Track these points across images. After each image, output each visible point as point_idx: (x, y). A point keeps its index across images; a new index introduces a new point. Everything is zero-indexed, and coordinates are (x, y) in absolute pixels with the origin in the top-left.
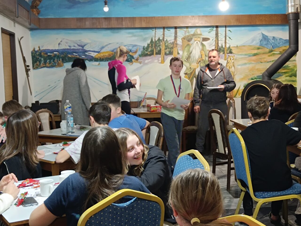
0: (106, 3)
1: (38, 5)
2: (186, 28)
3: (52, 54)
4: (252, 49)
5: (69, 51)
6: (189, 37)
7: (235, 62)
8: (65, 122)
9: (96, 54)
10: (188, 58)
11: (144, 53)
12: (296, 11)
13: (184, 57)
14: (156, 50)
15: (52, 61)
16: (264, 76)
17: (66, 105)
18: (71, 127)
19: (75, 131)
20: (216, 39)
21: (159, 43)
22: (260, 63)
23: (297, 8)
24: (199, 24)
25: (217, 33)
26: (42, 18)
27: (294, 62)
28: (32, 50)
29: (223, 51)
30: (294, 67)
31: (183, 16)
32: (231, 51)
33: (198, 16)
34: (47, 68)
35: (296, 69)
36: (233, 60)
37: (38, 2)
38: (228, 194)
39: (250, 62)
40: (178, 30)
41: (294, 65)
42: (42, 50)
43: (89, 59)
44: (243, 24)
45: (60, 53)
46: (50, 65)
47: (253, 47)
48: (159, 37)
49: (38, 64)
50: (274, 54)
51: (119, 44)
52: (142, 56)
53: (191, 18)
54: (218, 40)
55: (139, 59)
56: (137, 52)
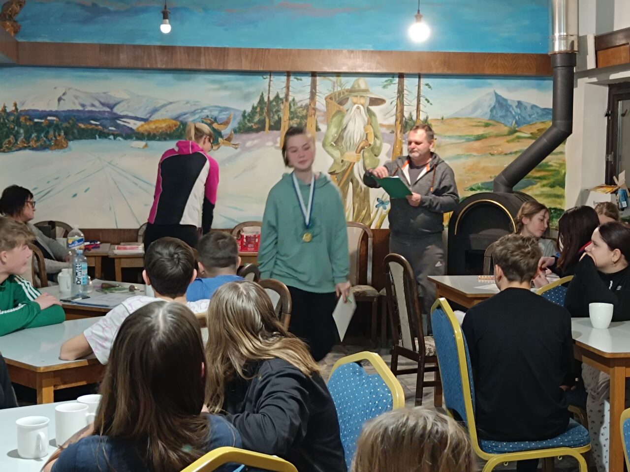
0: (165, 16)
1: (16, 13)
2: (335, 75)
3: (43, 121)
4: (473, 126)
5: (81, 114)
8: (68, 272)
9: (139, 123)
10: (338, 139)
11: (243, 126)
12: (569, 49)
13: (330, 138)
14: (269, 120)
15: (42, 135)
16: (498, 183)
17: (73, 236)
18: (82, 283)
19: (91, 293)
20: (398, 102)
21: (278, 105)
22: (490, 155)
23: (573, 43)
24: (364, 69)
25: (400, 89)
26: (24, 42)
27: (560, 156)
30: (560, 167)
31: (330, 50)
33: (363, 51)
35: (563, 171)
39: (468, 154)
40: (318, 78)
41: (560, 162)
42: (21, 111)
43: (124, 136)
44: (456, 72)
45: (62, 118)
46: (39, 143)
47: (475, 122)
48: (278, 93)
49: (12, 141)
50: (519, 138)
51: (192, 105)
52: (239, 132)
53: (347, 55)
54: (402, 104)
55: (234, 139)
56: (229, 124)
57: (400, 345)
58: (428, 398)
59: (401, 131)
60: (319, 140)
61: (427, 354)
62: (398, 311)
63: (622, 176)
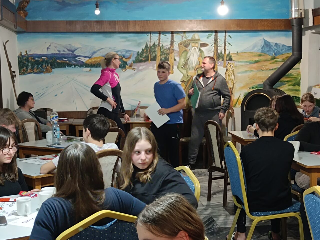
1: (25, 7)
2: (183, 32)
3: (40, 59)
4: (253, 56)
5: (59, 56)
6: (186, 43)
8: (51, 132)
9: (87, 59)
10: (184, 65)
11: (138, 59)
12: (299, 17)
13: (181, 64)
14: (151, 56)
15: (40, 66)
16: (266, 84)
19: (62, 142)
20: (215, 45)
21: (155, 48)
22: (262, 71)
23: (301, 13)
24: (197, 29)
25: (216, 39)
26: (30, 21)
27: (297, 70)
28: (19, 54)
29: (223, 58)
30: (297, 76)
31: (180, 20)
32: (231, 58)
33: (196, 20)
34: (34, 73)
35: (299, 78)
36: (233, 67)
37: (25, 4)
38: (224, 210)
39: (250, 70)
40: (174, 34)
41: (298, 73)
42: (29, 54)
43: (79, 65)
44: (244, 29)
45: (49, 57)
46: (38, 70)
47: (254, 54)
48: (154, 42)
49: (25, 69)
50: (276, 61)
51: (112, 49)
52: (136, 62)
53: (189, 22)
54: (217, 46)
55: (133, 65)
56: (130, 58)
57: (214, 165)
59: (217, 59)
60: (176, 65)
62: (213, 148)
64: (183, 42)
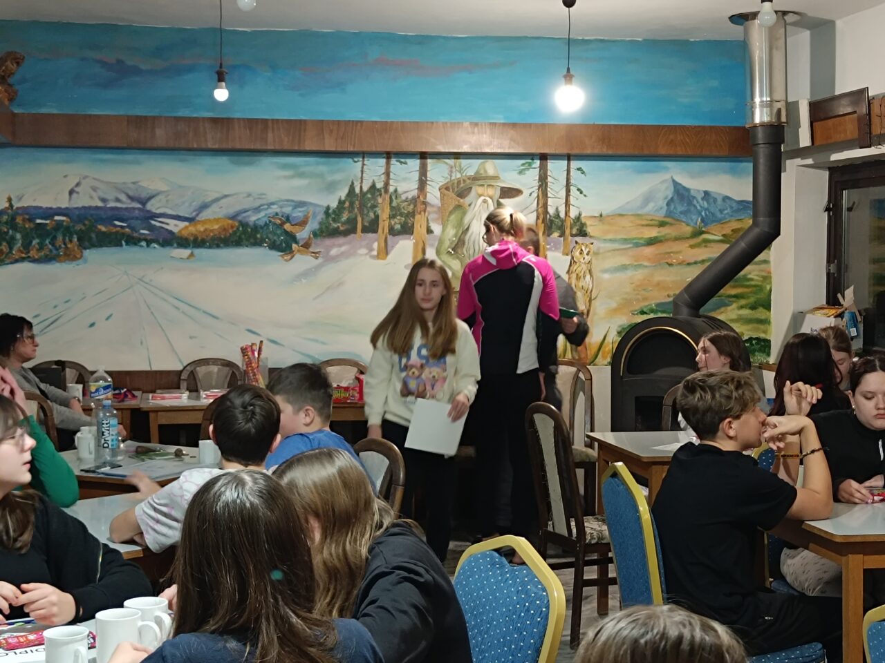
0: (221, 78)
1: (12, 74)
2: (452, 156)
3: (48, 222)
4: (643, 225)
5: (102, 213)
7: (594, 261)
8: (90, 432)
9: (182, 224)
10: (456, 245)
11: (326, 227)
12: (774, 121)
13: (447, 243)
14: (363, 219)
15: (47, 242)
16: (679, 303)
18: (110, 447)
19: (123, 460)
20: (540, 193)
21: (374, 198)
22: (667, 266)
23: (779, 110)
24: (493, 149)
25: (543, 175)
26: (23, 113)
27: (763, 266)
29: (561, 229)
30: (763, 282)
31: (446, 123)
32: (584, 229)
33: (490, 123)
34: (30, 262)
35: (768, 288)
36: (588, 254)
37: (11, 66)
39: (636, 263)
40: (429, 161)
41: (764, 274)
42: (17, 208)
43: (161, 241)
44: (620, 152)
45: (75, 218)
46: (42, 254)
47: (647, 220)
48: (374, 181)
49: (5, 250)
50: (707, 241)
51: (254, 199)
52: (320, 236)
53: (470, 129)
54: (545, 195)
55: (313, 245)
56: (306, 224)
57: (550, 529)
58: (590, 603)
59: (544, 233)
60: (432, 246)
61: (587, 541)
62: (547, 481)
63: (849, 293)
64: (453, 184)
